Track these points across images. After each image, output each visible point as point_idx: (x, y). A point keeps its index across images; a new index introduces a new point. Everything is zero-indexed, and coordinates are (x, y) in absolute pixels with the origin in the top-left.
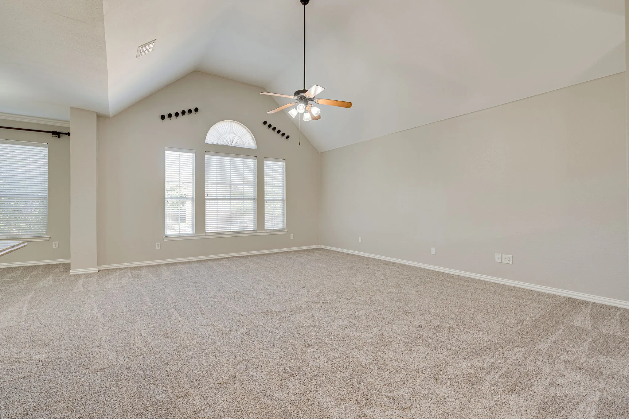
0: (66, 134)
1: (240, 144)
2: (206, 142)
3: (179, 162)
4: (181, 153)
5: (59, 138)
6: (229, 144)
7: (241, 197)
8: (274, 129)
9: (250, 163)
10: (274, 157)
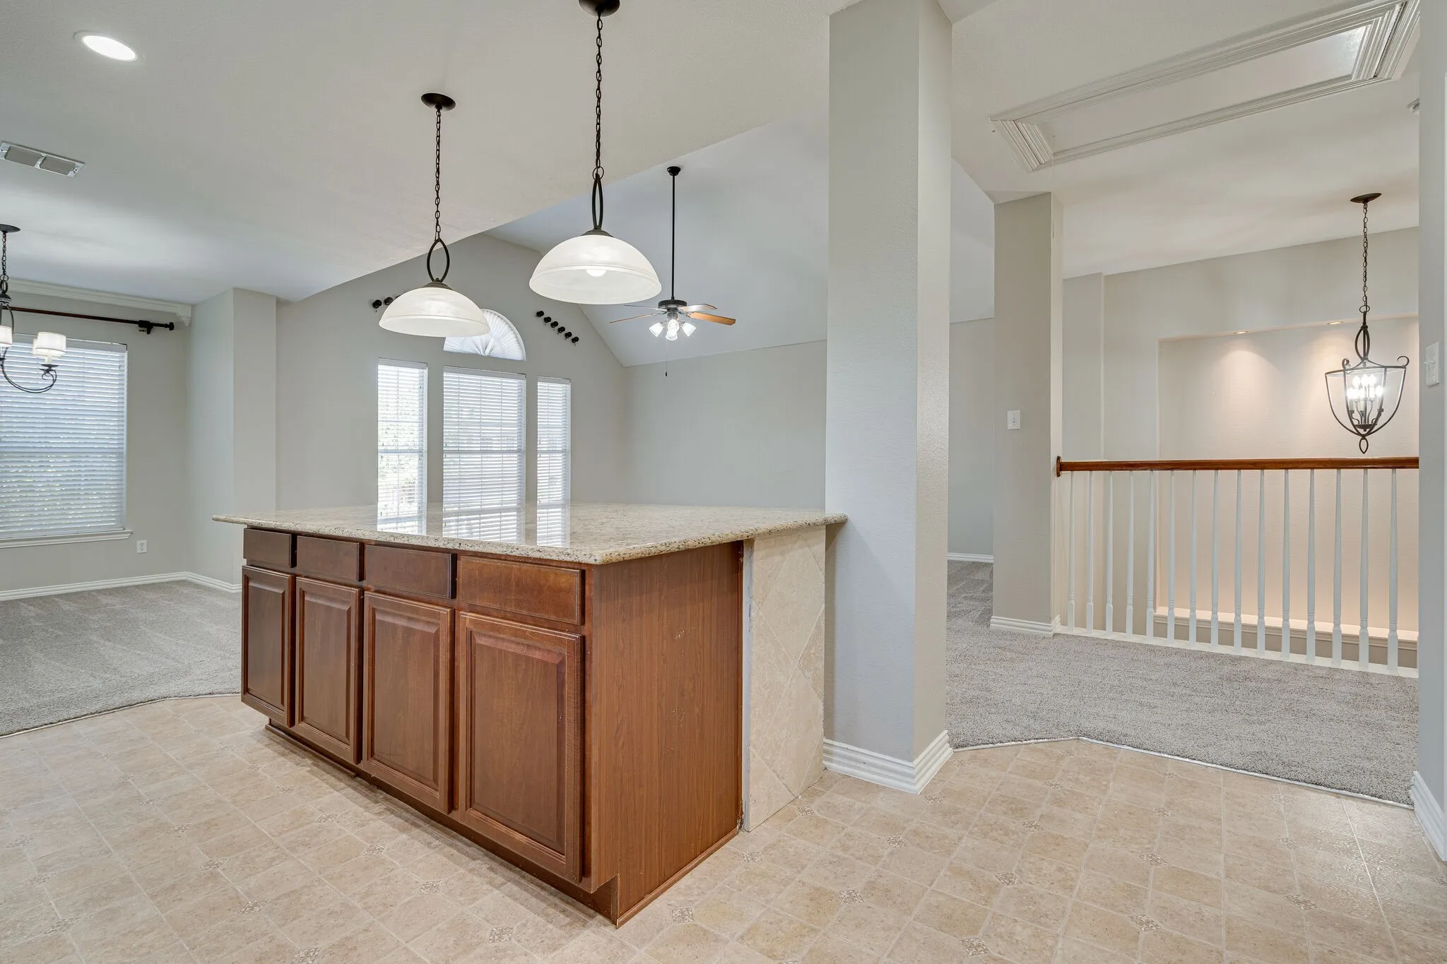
0: (165, 326)
1: (497, 353)
2: (445, 349)
3: (396, 385)
4: (401, 369)
5: (149, 333)
6: (480, 351)
7: (498, 447)
8: (555, 324)
9: (513, 387)
10: (552, 376)
